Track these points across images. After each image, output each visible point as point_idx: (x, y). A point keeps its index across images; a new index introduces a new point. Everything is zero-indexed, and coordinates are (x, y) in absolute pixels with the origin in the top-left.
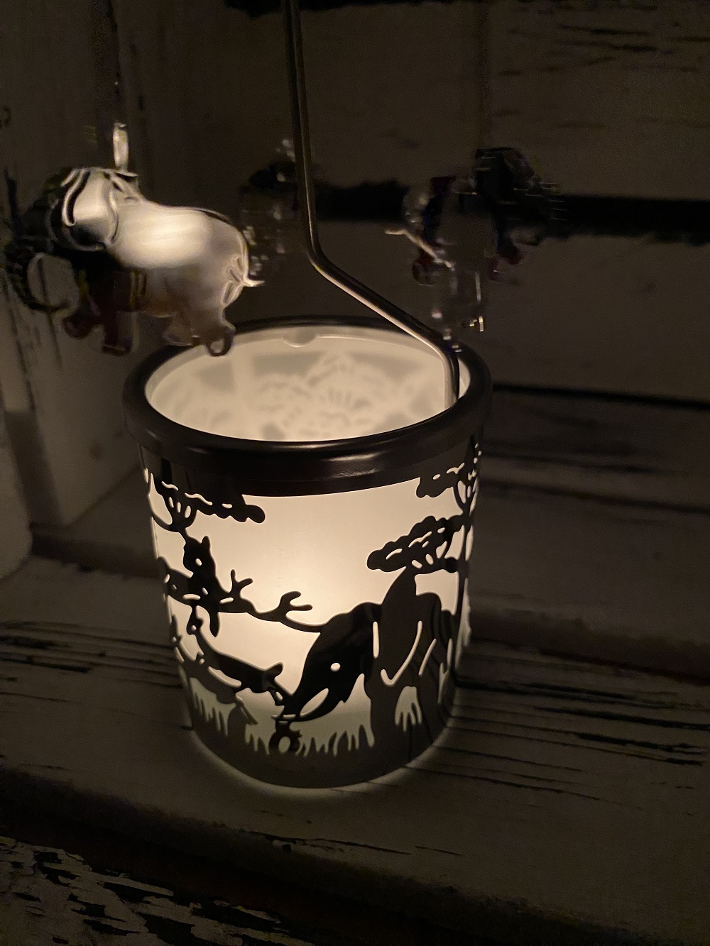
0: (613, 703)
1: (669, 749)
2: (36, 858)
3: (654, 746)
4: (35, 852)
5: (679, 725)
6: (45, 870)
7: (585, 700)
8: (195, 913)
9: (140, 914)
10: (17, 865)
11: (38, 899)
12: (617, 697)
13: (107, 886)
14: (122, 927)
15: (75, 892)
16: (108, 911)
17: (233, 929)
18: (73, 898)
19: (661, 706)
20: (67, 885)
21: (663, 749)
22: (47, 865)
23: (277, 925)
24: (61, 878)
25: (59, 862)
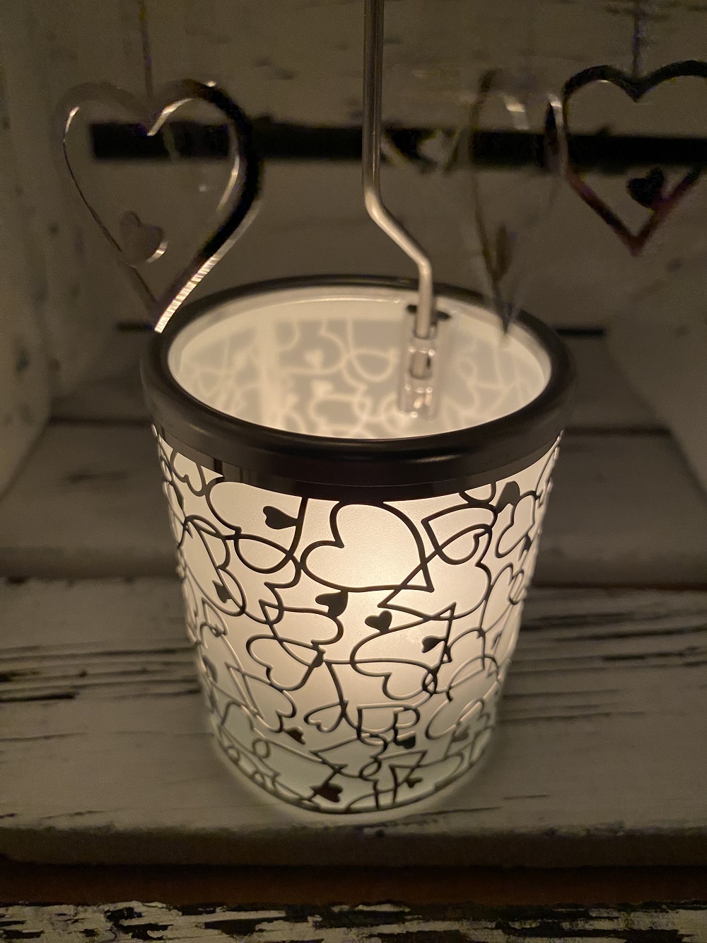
1: (681, 654)
2: (109, 919)
3: (668, 655)
4: (105, 913)
6: (127, 930)
8: (318, 926)
10: (89, 933)
13: (209, 926)
17: (367, 931)
20: (161, 938)
21: (677, 656)
23: (408, 914)
24: (150, 933)
25: (140, 915)
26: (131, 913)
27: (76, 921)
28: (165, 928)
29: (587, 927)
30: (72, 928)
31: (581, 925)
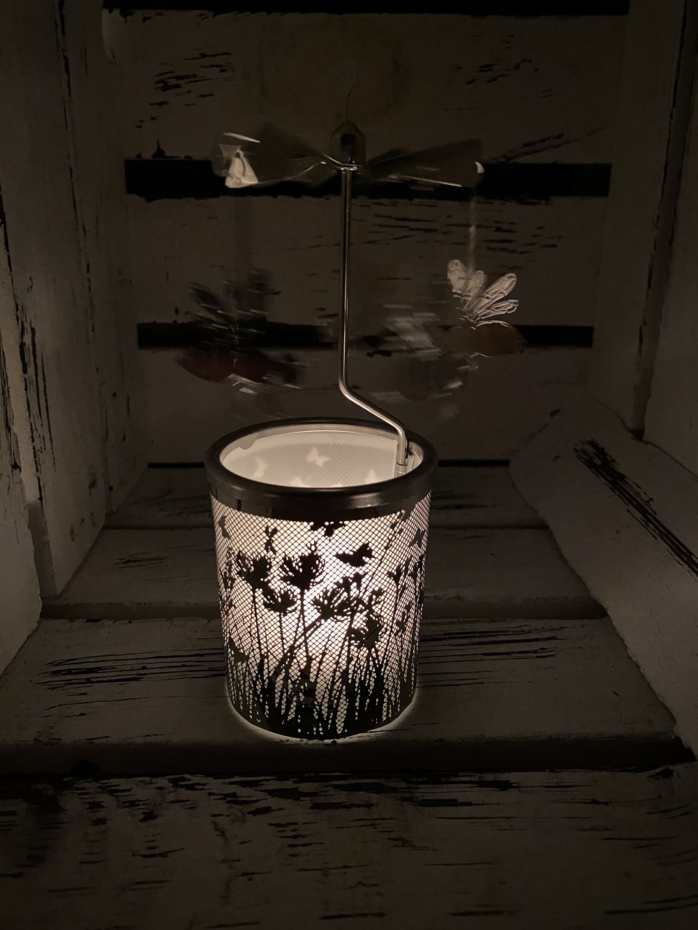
0: (496, 636)
1: (535, 652)
2: (171, 782)
3: (528, 652)
4: (169, 780)
5: (537, 640)
6: (182, 786)
7: (480, 637)
8: (295, 782)
9: (261, 791)
10: (160, 788)
11: (188, 800)
12: (497, 633)
13: (231, 783)
14: (254, 799)
15: (212, 791)
16: (238, 794)
17: (325, 783)
18: (210, 794)
19: (523, 632)
20: (203, 789)
21: (532, 653)
22: (181, 783)
23: (349, 776)
24: (197, 787)
25: (189, 780)
26: (184, 779)
27: (152, 783)
28: (205, 784)
29: (456, 780)
30: (149, 786)
31: (452, 779)
